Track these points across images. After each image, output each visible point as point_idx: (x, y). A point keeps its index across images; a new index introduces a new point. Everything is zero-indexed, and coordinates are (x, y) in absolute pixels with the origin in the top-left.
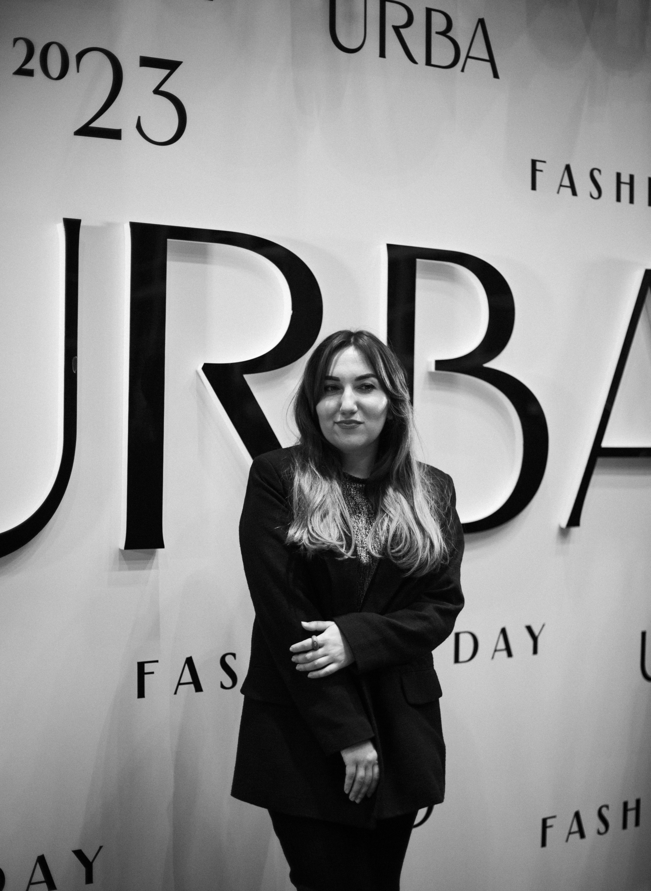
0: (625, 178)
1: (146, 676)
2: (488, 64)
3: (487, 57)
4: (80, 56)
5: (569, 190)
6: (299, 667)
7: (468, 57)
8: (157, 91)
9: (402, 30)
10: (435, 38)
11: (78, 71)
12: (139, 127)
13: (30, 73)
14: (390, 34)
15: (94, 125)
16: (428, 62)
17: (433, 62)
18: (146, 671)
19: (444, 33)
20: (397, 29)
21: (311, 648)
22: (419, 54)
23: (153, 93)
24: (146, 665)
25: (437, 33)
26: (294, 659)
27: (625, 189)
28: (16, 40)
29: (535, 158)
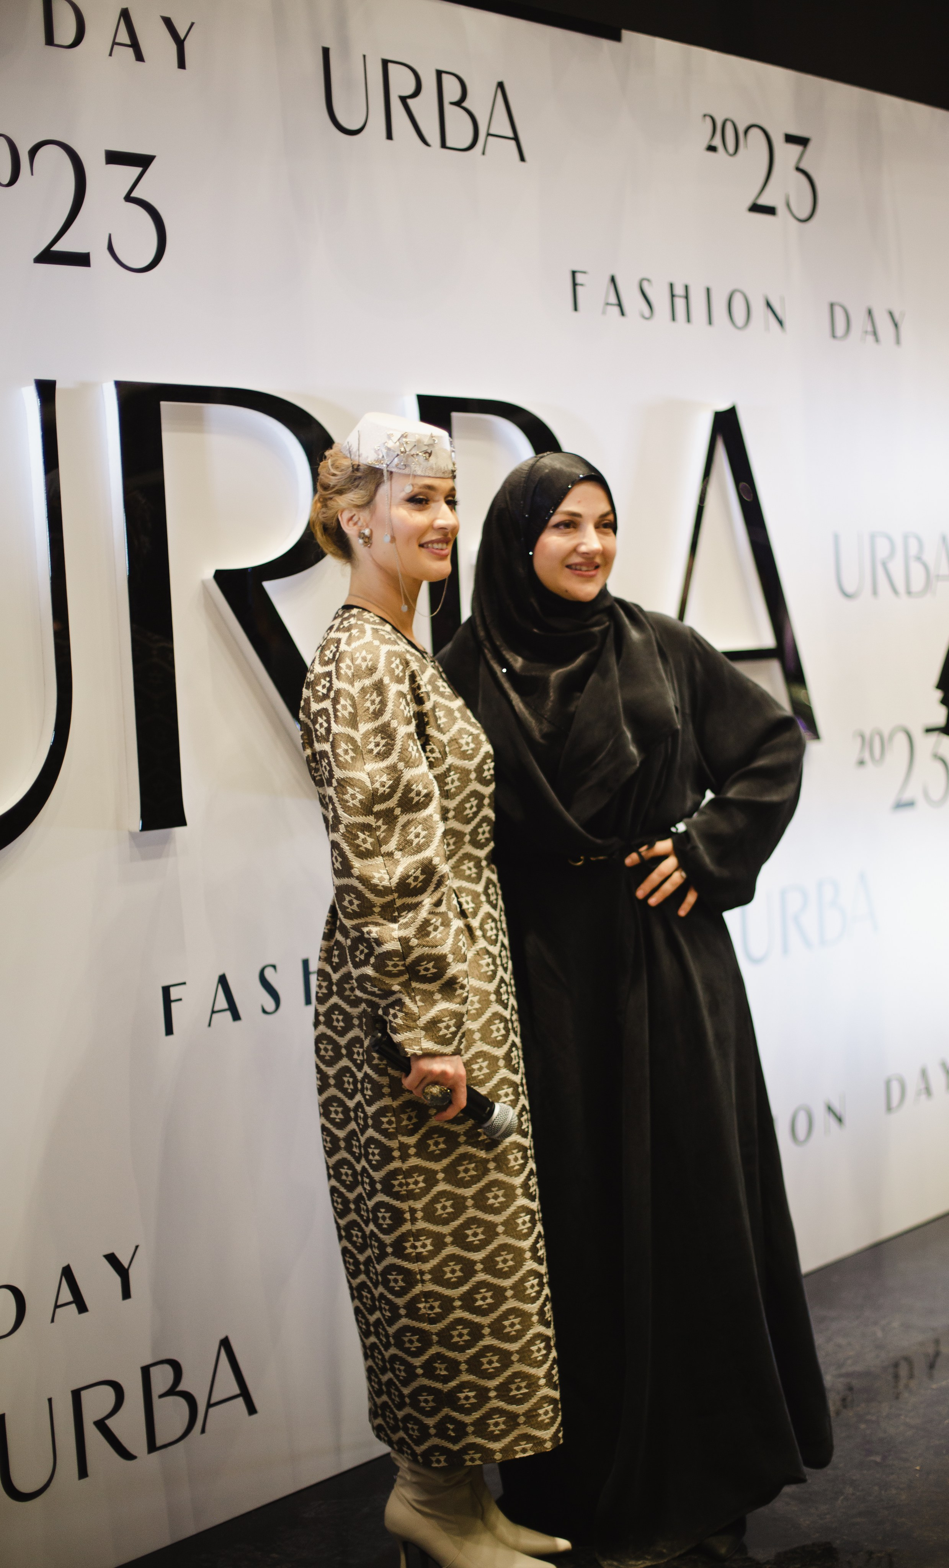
0: (679, 291)
1: (173, 1005)
2: (513, 143)
3: (511, 135)
5: (616, 309)
7: (489, 135)
9: (410, 102)
10: (449, 110)
14: (396, 105)
15: (55, 248)
16: (444, 145)
17: (449, 144)
18: (173, 997)
19: (458, 104)
20: (403, 99)
22: (432, 132)
24: (172, 990)
25: (452, 103)
27: (680, 303)
29: (575, 269)
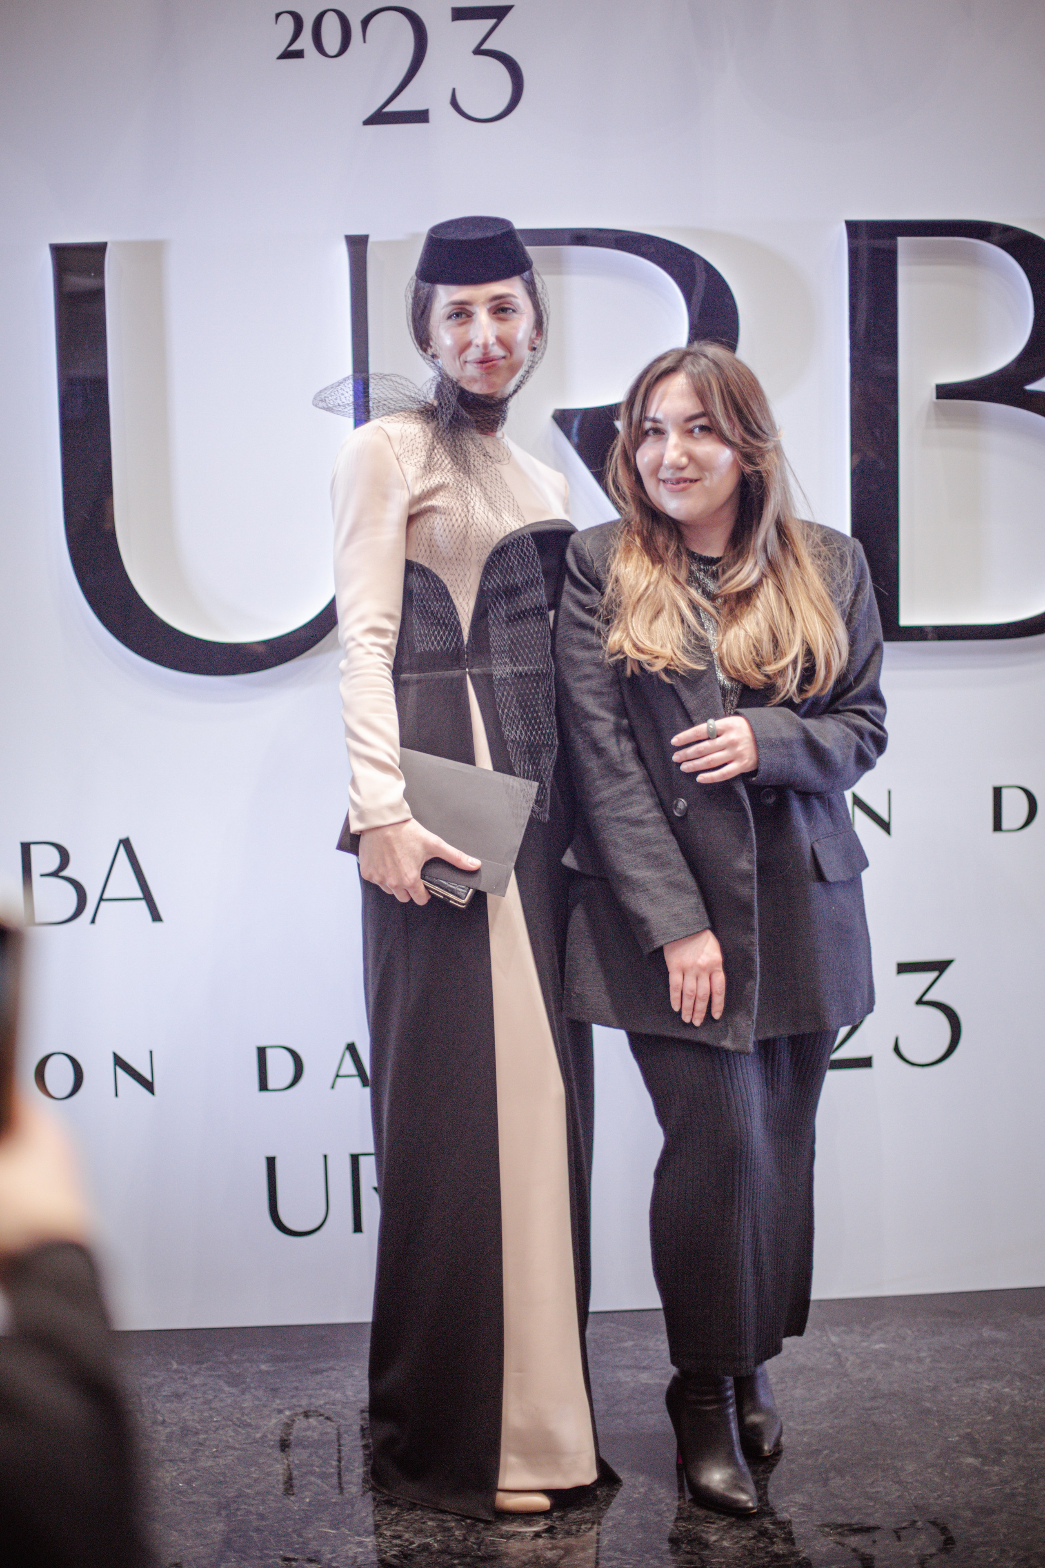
4: (365, 22)
6: (685, 767)
8: (478, 51)
11: (365, 42)
12: (454, 103)
13: (299, 54)
21: (706, 737)
23: (472, 54)
26: (676, 757)
28: (278, 15)
